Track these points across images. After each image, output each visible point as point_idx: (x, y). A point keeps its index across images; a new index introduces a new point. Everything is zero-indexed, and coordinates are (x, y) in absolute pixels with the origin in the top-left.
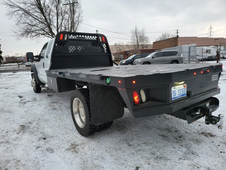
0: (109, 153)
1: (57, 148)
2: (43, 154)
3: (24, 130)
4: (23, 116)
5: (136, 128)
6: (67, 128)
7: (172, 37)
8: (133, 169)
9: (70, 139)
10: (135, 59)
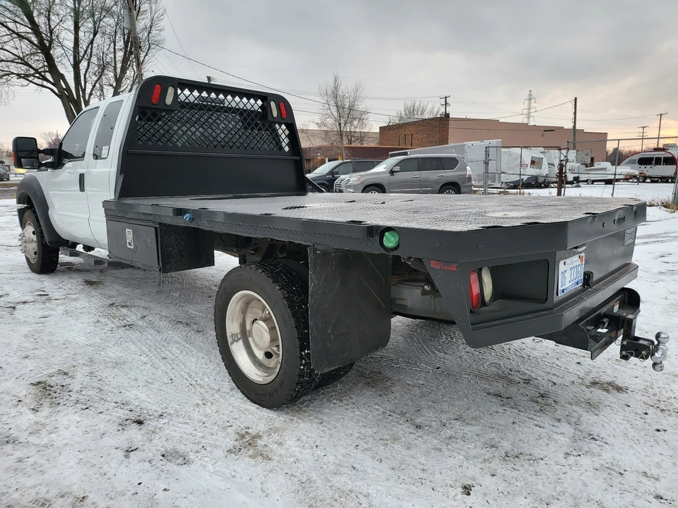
0: (368, 453)
1: (196, 447)
2: (158, 471)
3: (51, 397)
4: (30, 353)
5: (416, 378)
6: (201, 386)
7: (431, 117)
8: (455, 491)
9: (226, 418)
10: (337, 173)
